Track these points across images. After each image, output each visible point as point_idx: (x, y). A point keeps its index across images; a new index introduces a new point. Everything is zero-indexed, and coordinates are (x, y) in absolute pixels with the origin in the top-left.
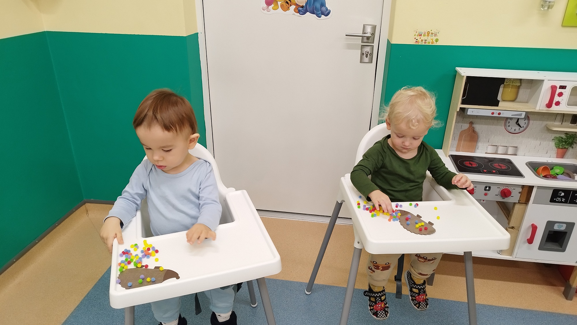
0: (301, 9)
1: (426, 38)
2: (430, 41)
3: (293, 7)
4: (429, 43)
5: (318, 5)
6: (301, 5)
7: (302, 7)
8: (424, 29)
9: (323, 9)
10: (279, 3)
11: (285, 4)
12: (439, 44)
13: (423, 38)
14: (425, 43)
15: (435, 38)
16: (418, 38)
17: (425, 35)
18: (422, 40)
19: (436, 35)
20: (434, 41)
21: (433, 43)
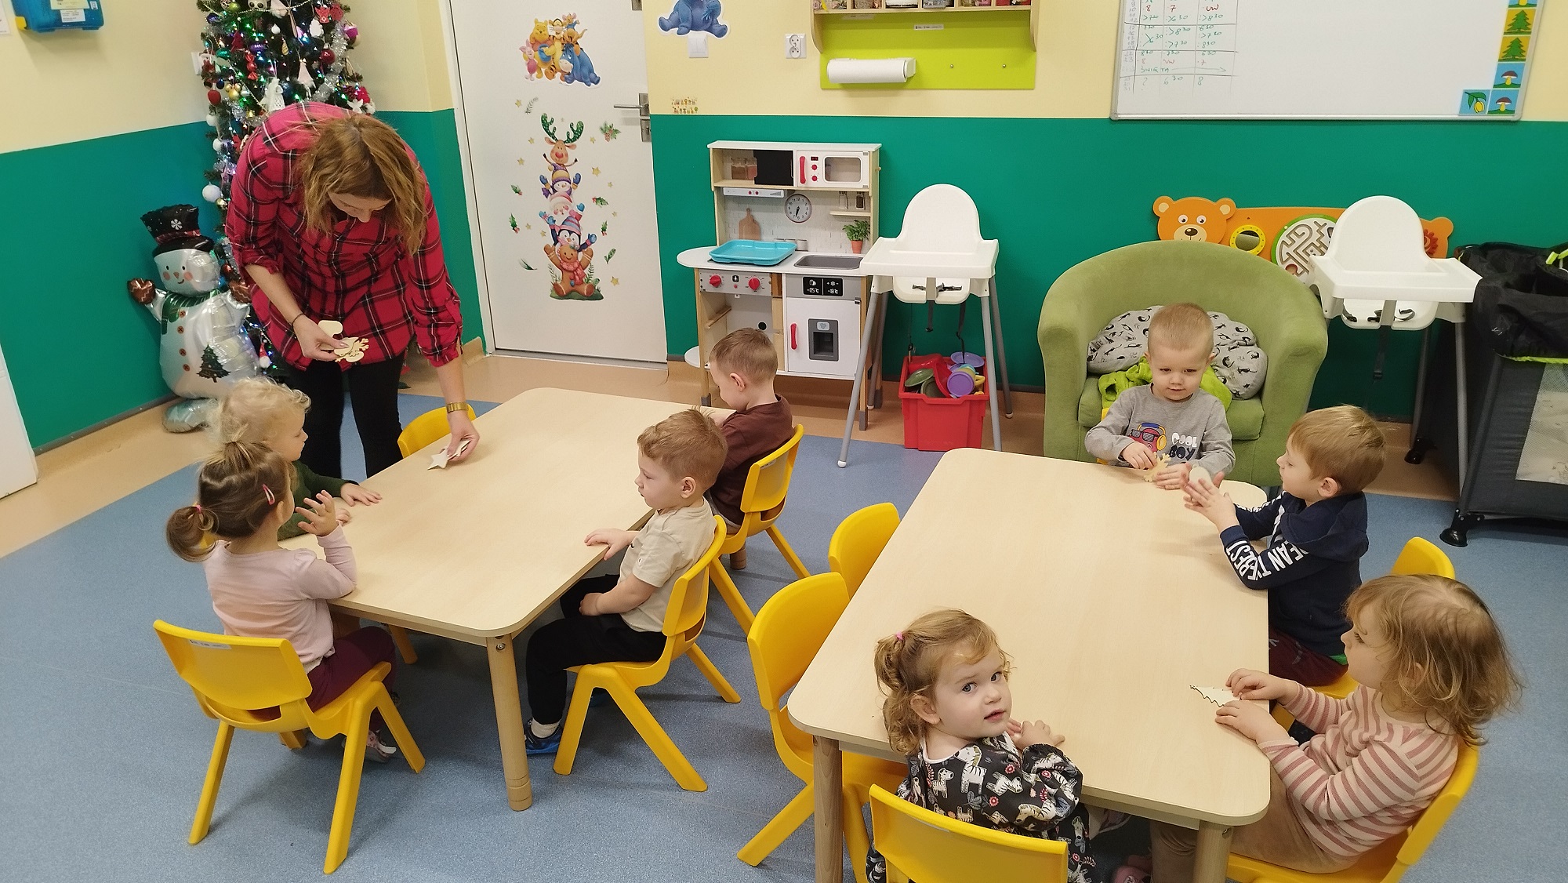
0: (567, 76)
1: (684, 107)
2: (689, 110)
3: (558, 75)
4: (689, 112)
5: (585, 71)
6: (567, 72)
7: (569, 74)
8: (680, 98)
9: (592, 75)
10: (543, 70)
11: (549, 71)
12: (698, 113)
13: (681, 106)
14: (685, 112)
15: (694, 107)
16: (677, 106)
17: (682, 104)
18: (681, 110)
19: (694, 104)
20: (693, 110)
21: (692, 112)
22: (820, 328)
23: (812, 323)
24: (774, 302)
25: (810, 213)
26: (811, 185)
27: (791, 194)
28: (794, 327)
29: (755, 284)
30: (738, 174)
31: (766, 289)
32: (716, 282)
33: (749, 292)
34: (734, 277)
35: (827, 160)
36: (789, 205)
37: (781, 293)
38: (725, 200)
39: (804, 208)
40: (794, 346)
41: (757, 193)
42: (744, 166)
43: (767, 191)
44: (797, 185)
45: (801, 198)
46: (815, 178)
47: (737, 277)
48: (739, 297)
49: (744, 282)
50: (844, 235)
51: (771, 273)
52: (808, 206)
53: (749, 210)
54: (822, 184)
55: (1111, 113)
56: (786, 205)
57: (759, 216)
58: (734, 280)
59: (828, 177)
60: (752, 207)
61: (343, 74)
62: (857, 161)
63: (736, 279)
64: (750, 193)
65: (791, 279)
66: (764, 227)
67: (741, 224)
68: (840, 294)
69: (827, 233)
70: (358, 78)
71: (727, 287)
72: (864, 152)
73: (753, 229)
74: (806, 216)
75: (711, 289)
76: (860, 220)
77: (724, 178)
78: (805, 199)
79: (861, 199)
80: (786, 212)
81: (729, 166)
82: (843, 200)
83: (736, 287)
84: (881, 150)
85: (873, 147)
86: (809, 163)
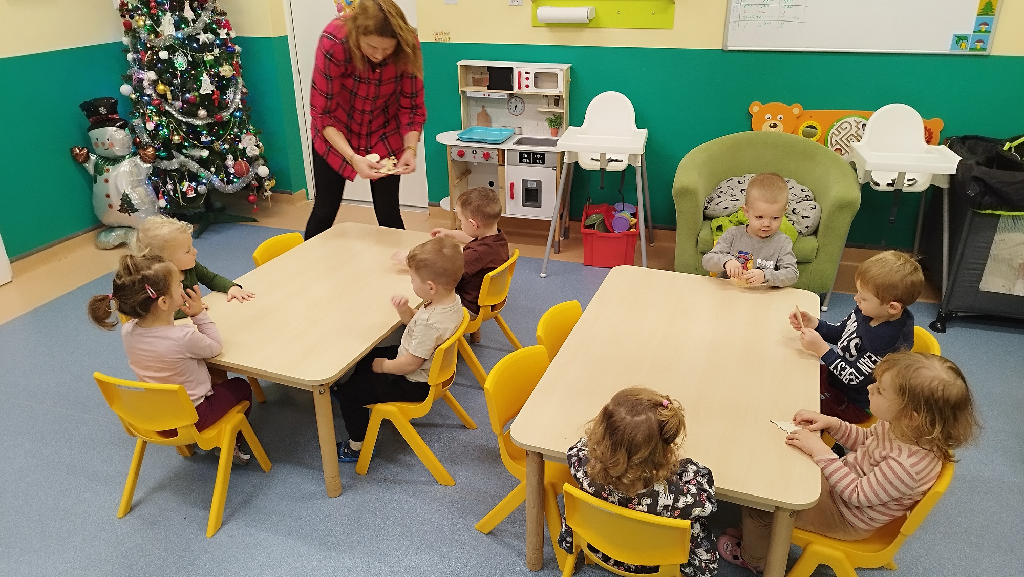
1: (441, 37)
2: (444, 39)
4: (444, 41)
8: (439, 31)
12: (451, 41)
13: (439, 37)
14: (442, 40)
15: (447, 37)
16: (436, 36)
17: (440, 35)
18: (439, 39)
19: (448, 34)
20: (447, 39)
21: (447, 40)
22: (529, 186)
23: (525, 182)
24: (500, 168)
25: (524, 109)
26: (525, 90)
27: (511, 96)
28: (512, 185)
29: (487, 156)
30: (476, 83)
31: (494, 159)
32: (461, 154)
33: (483, 161)
34: (473, 151)
35: (535, 74)
36: (510, 104)
37: (504, 162)
38: (468, 99)
39: (520, 106)
40: (512, 198)
41: (489, 95)
42: (480, 77)
43: (496, 94)
44: (516, 90)
45: (518, 99)
46: (527, 86)
47: (476, 151)
48: (476, 164)
49: (480, 154)
50: (546, 124)
51: (498, 149)
52: (522, 104)
53: (483, 107)
54: (532, 90)
55: (723, 46)
56: (508, 102)
57: (490, 111)
58: (473, 153)
59: (536, 86)
60: (485, 104)
61: (214, 11)
62: (555, 75)
63: (474, 152)
64: (484, 95)
65: (511, 153)
66: (493, 118)
67: (478, 115)
68: (543, 163)
69: (535, 122)
70: (224, 14)
71: (469, 158)
72: (561, 69)
73: (486, 119)
74: (521, 111)
75: (458, 159)
76: (557, 115)
77: (467, 85)
78: (520, 100)
79: (557, 101)
80: (508, 108)
81: (470, 77)
82: (545, 100)
83: (474, 157)
84: (571, 68)
85: (567, 66)
86: (524, 76)
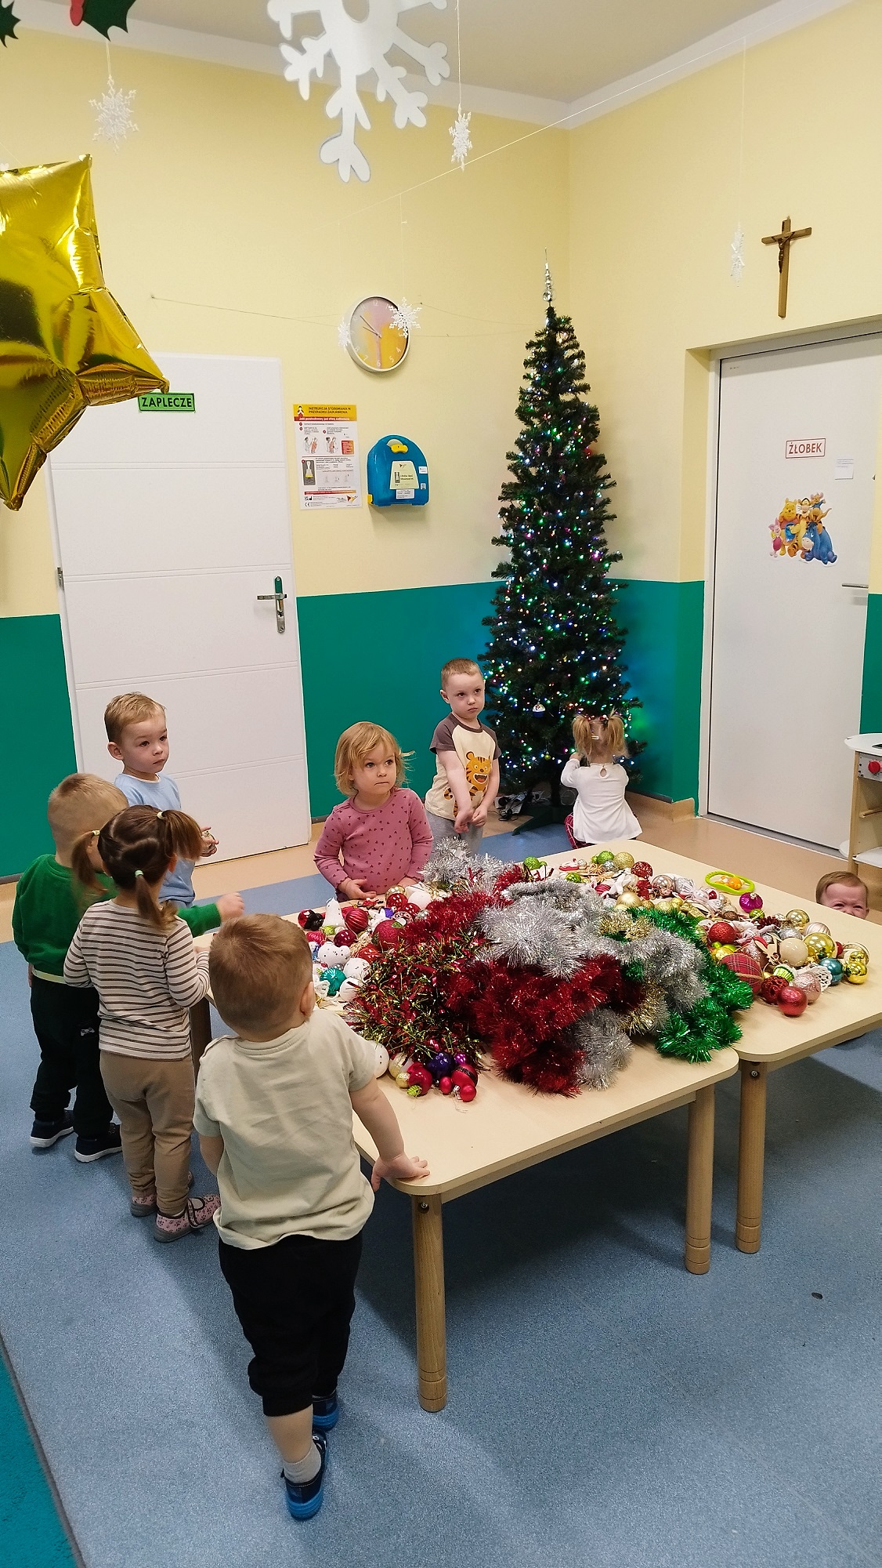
0: (808, 554)
6: (809, 549)
7: (810, 552)
9: (830, 554)
10: (787, 547)
11: (792, 548)
75: (868, 775)
